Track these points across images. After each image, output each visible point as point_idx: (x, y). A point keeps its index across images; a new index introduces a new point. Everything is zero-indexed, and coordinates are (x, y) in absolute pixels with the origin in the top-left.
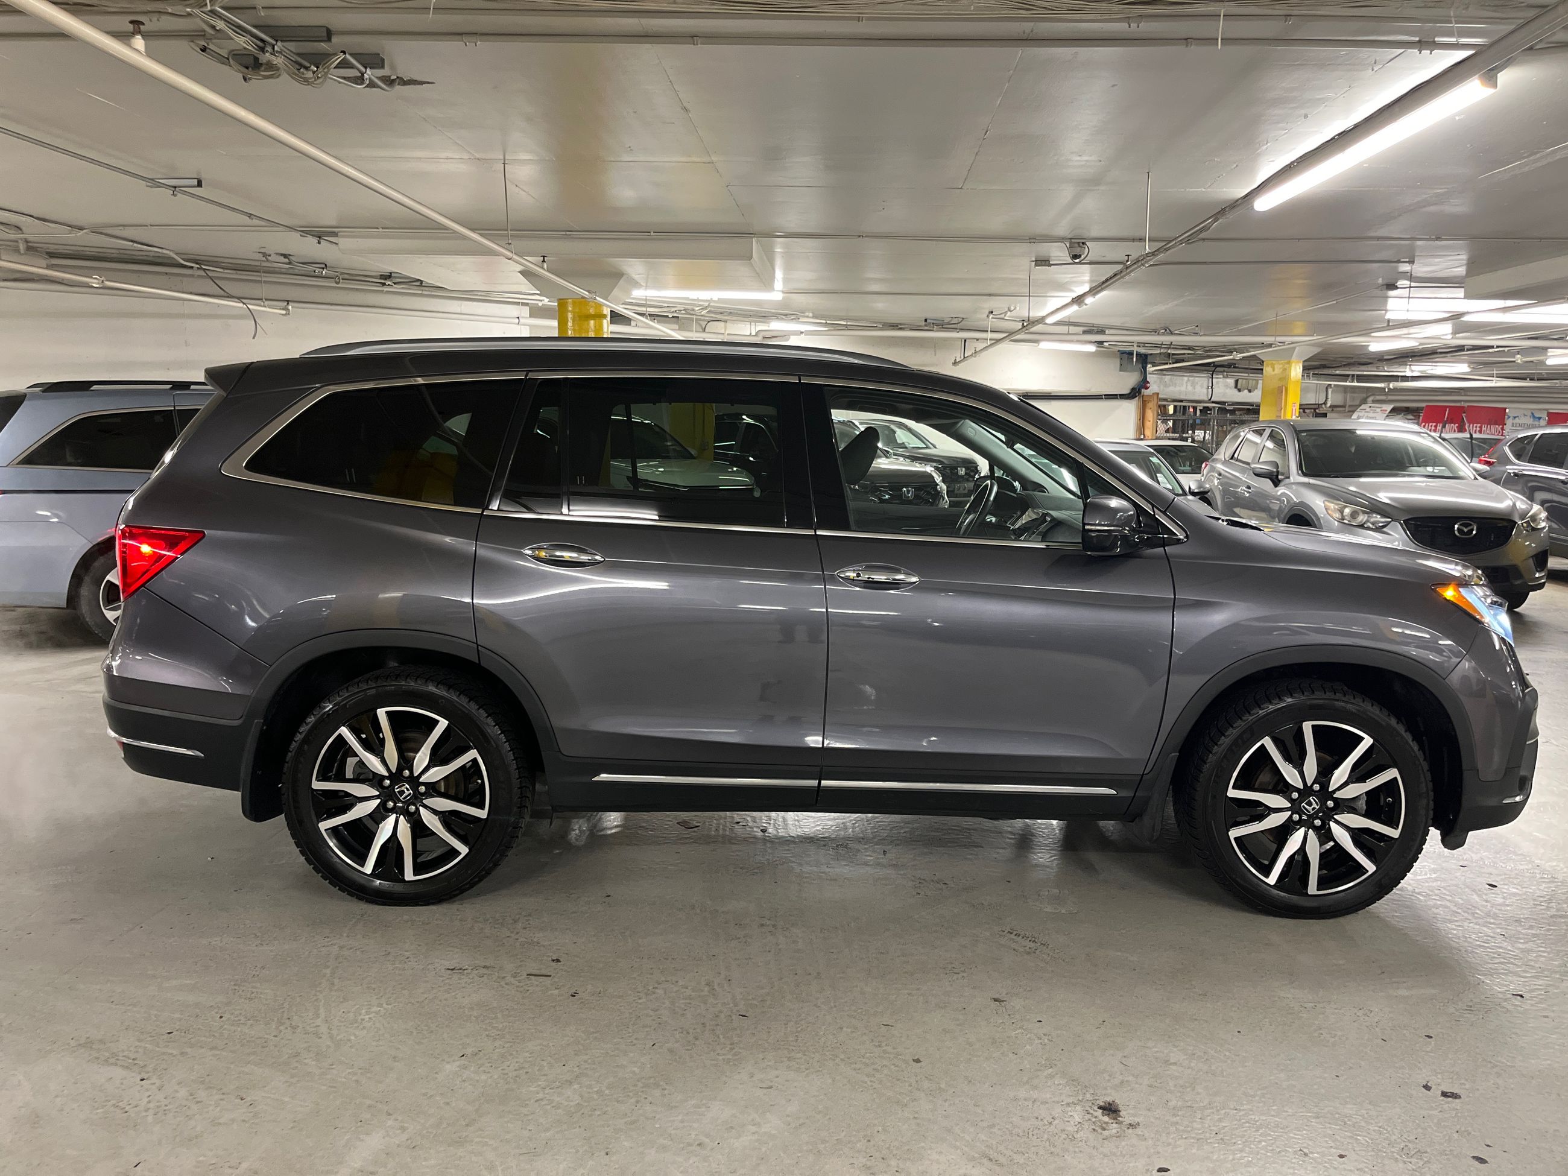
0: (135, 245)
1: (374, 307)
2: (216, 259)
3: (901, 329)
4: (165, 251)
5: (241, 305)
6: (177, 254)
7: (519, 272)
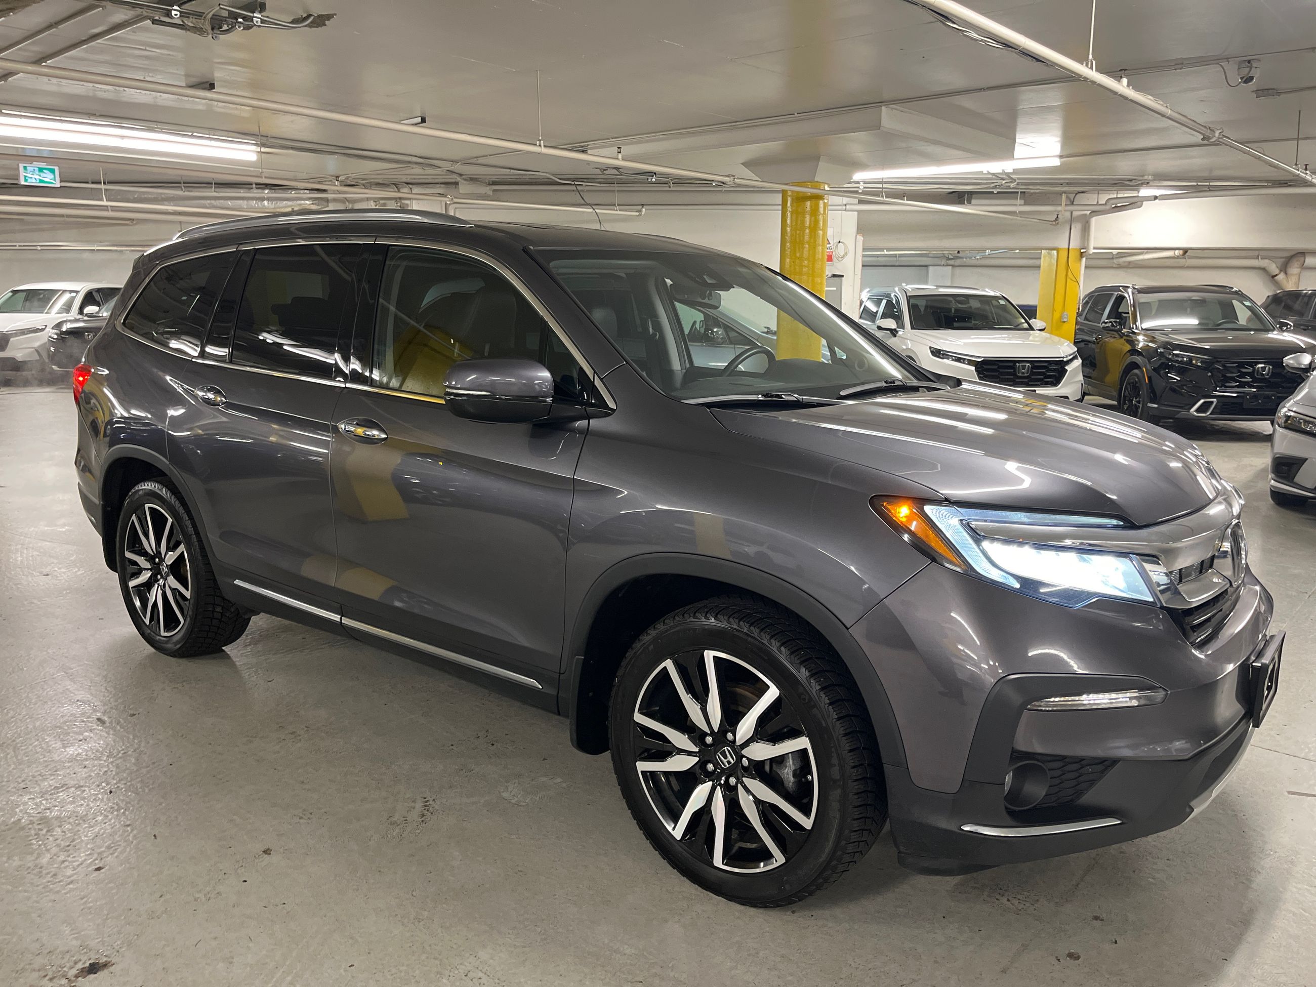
0: (512, 171)
1: (722, 204)
2: (593, 177)
3: (1290, 186)
4: (540, 174)
5: (591, 210)
6: (554, 175)
7: (742, 164)
